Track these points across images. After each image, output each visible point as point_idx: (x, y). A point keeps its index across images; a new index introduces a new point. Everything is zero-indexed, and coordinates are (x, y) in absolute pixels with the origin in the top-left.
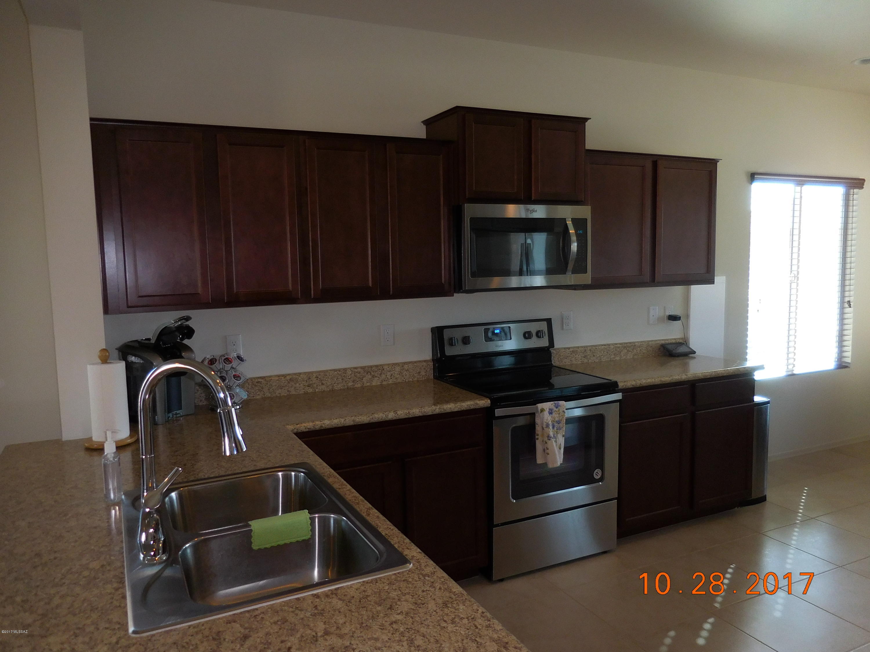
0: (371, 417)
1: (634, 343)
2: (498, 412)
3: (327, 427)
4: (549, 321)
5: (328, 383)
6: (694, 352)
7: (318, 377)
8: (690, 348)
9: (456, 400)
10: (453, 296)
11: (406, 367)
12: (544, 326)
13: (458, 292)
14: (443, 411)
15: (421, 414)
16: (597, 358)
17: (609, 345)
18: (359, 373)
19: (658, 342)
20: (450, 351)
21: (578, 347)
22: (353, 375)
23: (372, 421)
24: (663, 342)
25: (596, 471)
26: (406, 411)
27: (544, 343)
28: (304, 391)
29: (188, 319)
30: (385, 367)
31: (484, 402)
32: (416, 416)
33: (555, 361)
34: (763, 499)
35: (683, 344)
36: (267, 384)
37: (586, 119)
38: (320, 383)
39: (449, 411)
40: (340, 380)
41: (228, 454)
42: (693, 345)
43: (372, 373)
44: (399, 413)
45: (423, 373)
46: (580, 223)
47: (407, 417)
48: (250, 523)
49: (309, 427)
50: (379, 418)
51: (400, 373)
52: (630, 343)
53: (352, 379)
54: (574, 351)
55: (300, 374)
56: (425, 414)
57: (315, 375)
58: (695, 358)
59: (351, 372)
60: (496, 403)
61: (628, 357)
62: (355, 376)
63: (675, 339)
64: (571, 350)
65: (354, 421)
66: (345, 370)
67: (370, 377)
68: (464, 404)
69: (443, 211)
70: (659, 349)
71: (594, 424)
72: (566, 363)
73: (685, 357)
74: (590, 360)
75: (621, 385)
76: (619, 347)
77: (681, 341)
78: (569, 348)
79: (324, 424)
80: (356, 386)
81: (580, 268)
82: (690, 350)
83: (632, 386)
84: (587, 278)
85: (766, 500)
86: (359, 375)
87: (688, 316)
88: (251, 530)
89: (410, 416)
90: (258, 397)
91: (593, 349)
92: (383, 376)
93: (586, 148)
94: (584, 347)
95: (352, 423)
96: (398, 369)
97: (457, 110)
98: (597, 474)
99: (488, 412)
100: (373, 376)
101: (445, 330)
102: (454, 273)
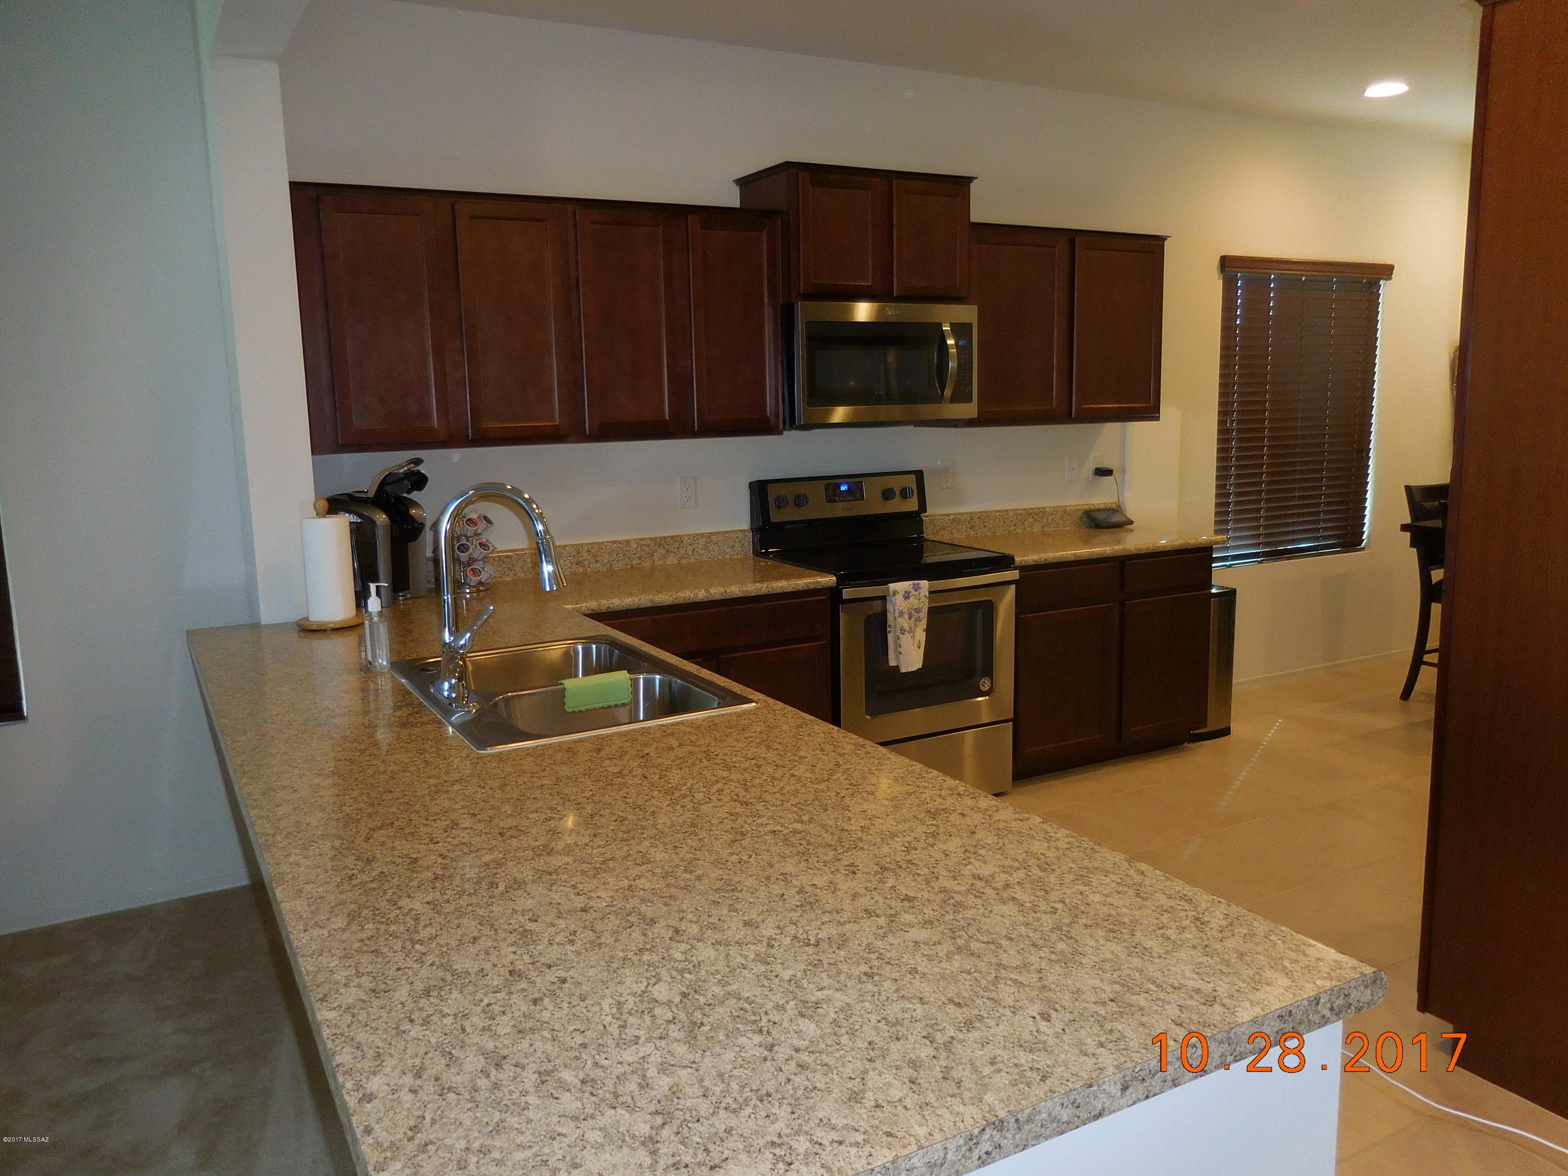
0: (675, 596)
1: (1044, 508)
2: (847, 593)
3: (618, 608)
4: (919, 475)
5: (605, 560)
6: (1131, 523)
7: (590, 551)
8: (1126, 517)
9: (789, 577)
10: (782, 434)
11: (714, 538)
12: (911, 482)
13: (791, 428)
14: (772, 591)
15: (741, 595)
16: (989, 530)
17: (1007, 511)
18: (648, 546)
19: (1080, 507)
20: (776, 516)
21: (962, 514)
22: (639, 549)
23: (676, 602)
24: (1087, 508)
25: (983, 680)
26: (721, 590)
27: (911, 505)
28: (571, 570)
29: (418, 462)
30: (685, 539)
31: (829, 580)
32: (735, 596)
33: (928, 534)
34: (1226, 732)
35: (1117, 510)
36: (519, 559)
37: (970, 179)
38: (594, 560)
39: (779, 591)
40: (622, 555)
41: (548, 589)
42: (1132, 511)
43: (667, 547)
44: (713, 591)
45: (738, 547)
46: (961, 330)
47: (722, 597)
48: (563, 682)
49: (592, 608)
50: (685, 598)
51: (706, 547)
52: (1038, 509)
53: (638, 555)
54: (956, 520)
55: (566, 546)
56: (747, 595)
57: (586, 548)
58: (1132, 530)
59: (636, 545)
60: (843, 581)
61: (1035, 530)
62: (643, 551)
63: (1105, 504)
64: (951, 517)
65: (651, 600)
66: (628, 542)
67: (663, 552)
68: (799, 582)
69: (768, 312)
70: (1081, 518)
71: (980, 613)
72: (945, 537)
73: (1120, 529)
74: (979, 533)
75: (1018, 559)
76: (1021, 515)
77: (1114, 506)
78: (948, 515)
79: (612, 604)
80: (644, 565)
81: (961, 396)
82: (1125, 519)
83: (1034, 563)
84: (970, 410)
85: (1230, 733)
86: (647, 549)
87: (1124, 471)
88: (565, 689)
89: (728, 597)
90: (507, 579)
91: (984, 517)
92: (682, 551)
93: (971, 220)
94: (971, 513)
95: (649, 604)
96: (702, 541)
97: (786, 166)
98: (985, 684)
99: (834, 593)
100: (668, 552)
101: (769, 486)
102: (783, 401)
